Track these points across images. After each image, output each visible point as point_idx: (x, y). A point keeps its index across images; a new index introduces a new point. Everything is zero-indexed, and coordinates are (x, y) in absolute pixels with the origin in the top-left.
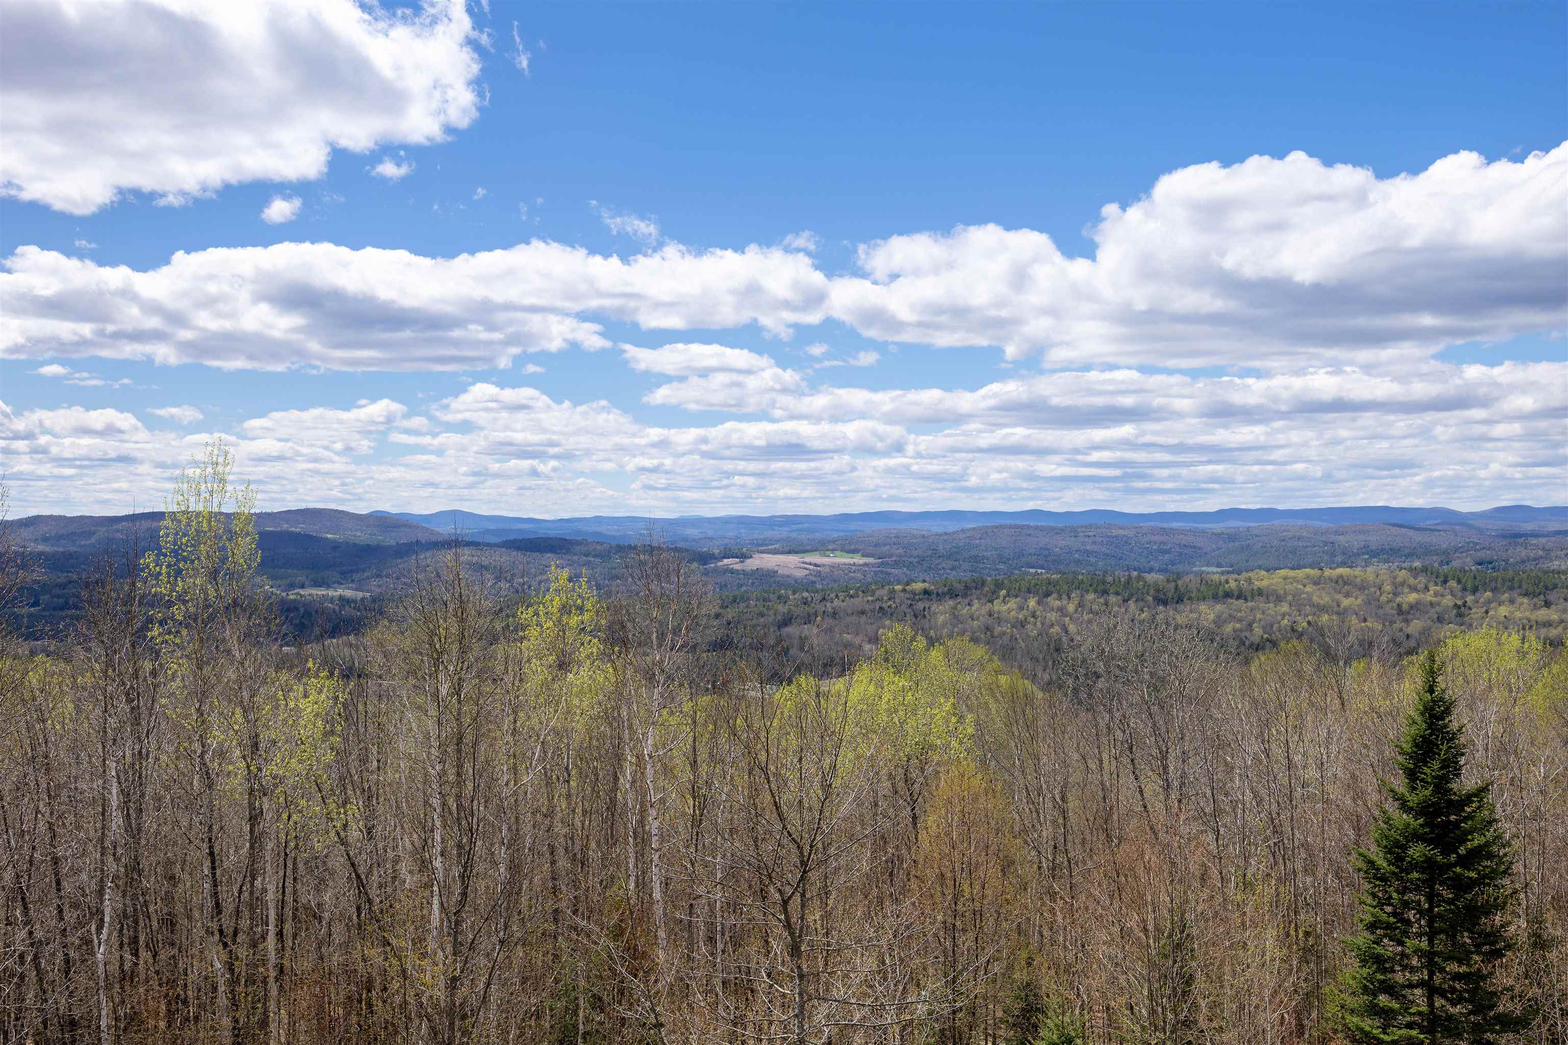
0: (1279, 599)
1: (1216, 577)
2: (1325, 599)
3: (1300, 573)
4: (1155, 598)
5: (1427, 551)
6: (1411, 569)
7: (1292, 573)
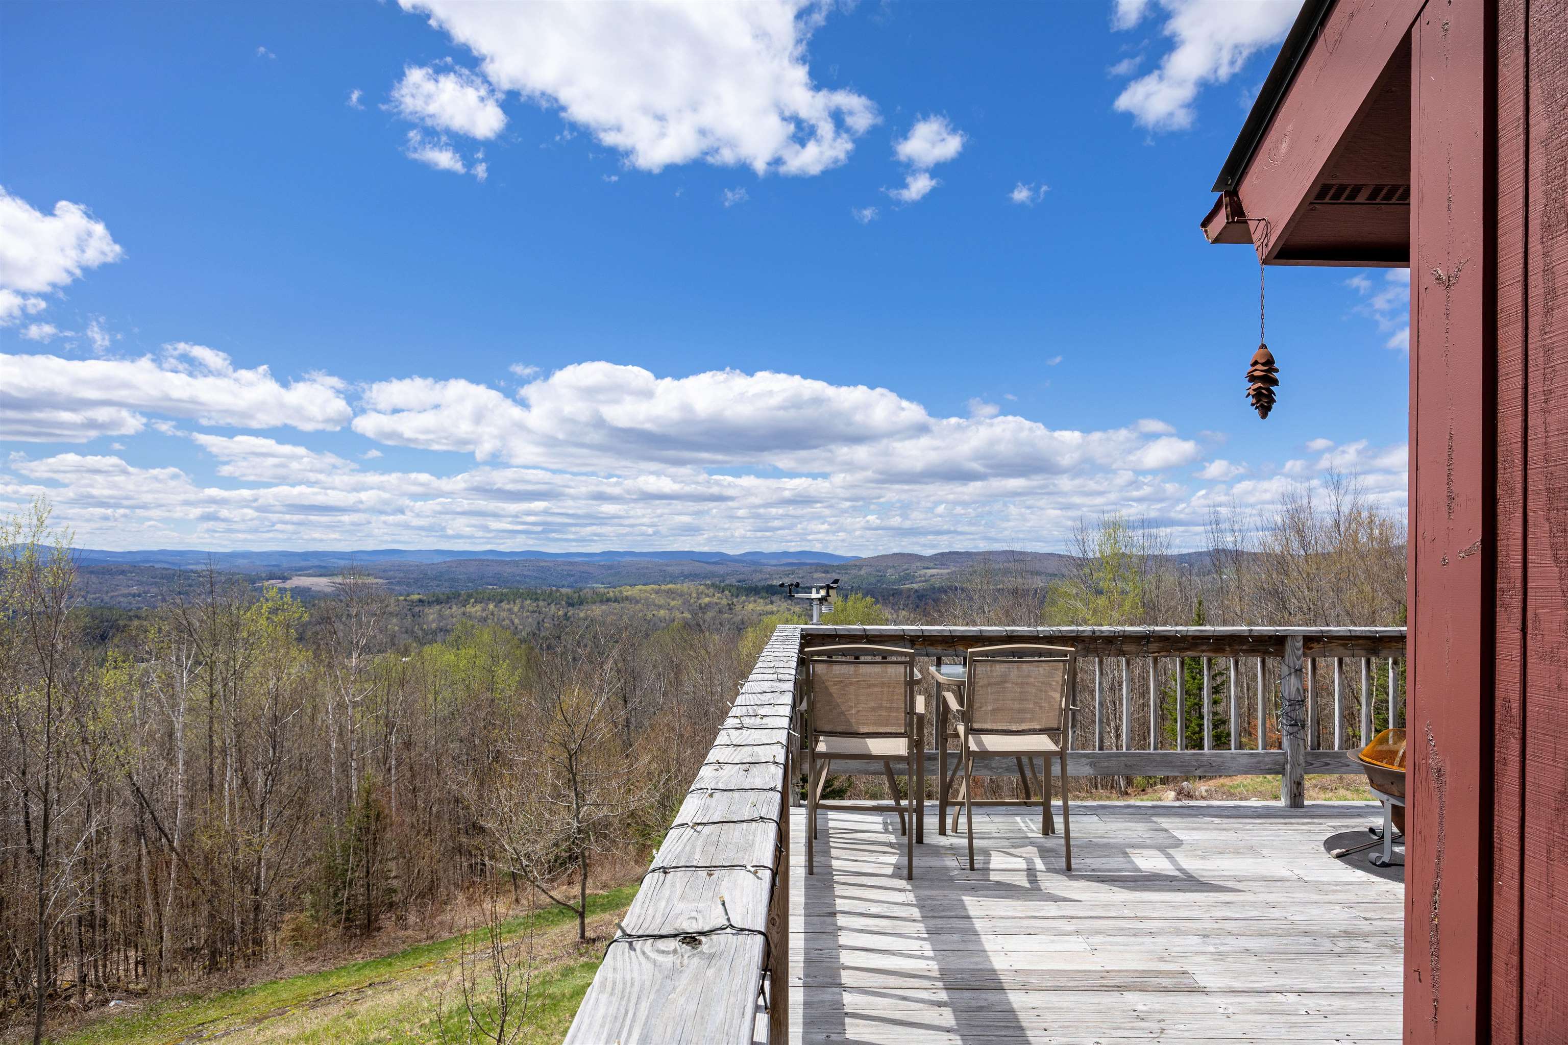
1: (604, 590)
2: (661, 601)
3: (649, 588)
4: (567, 603)
6: (705, 585)
7: (644, 588)
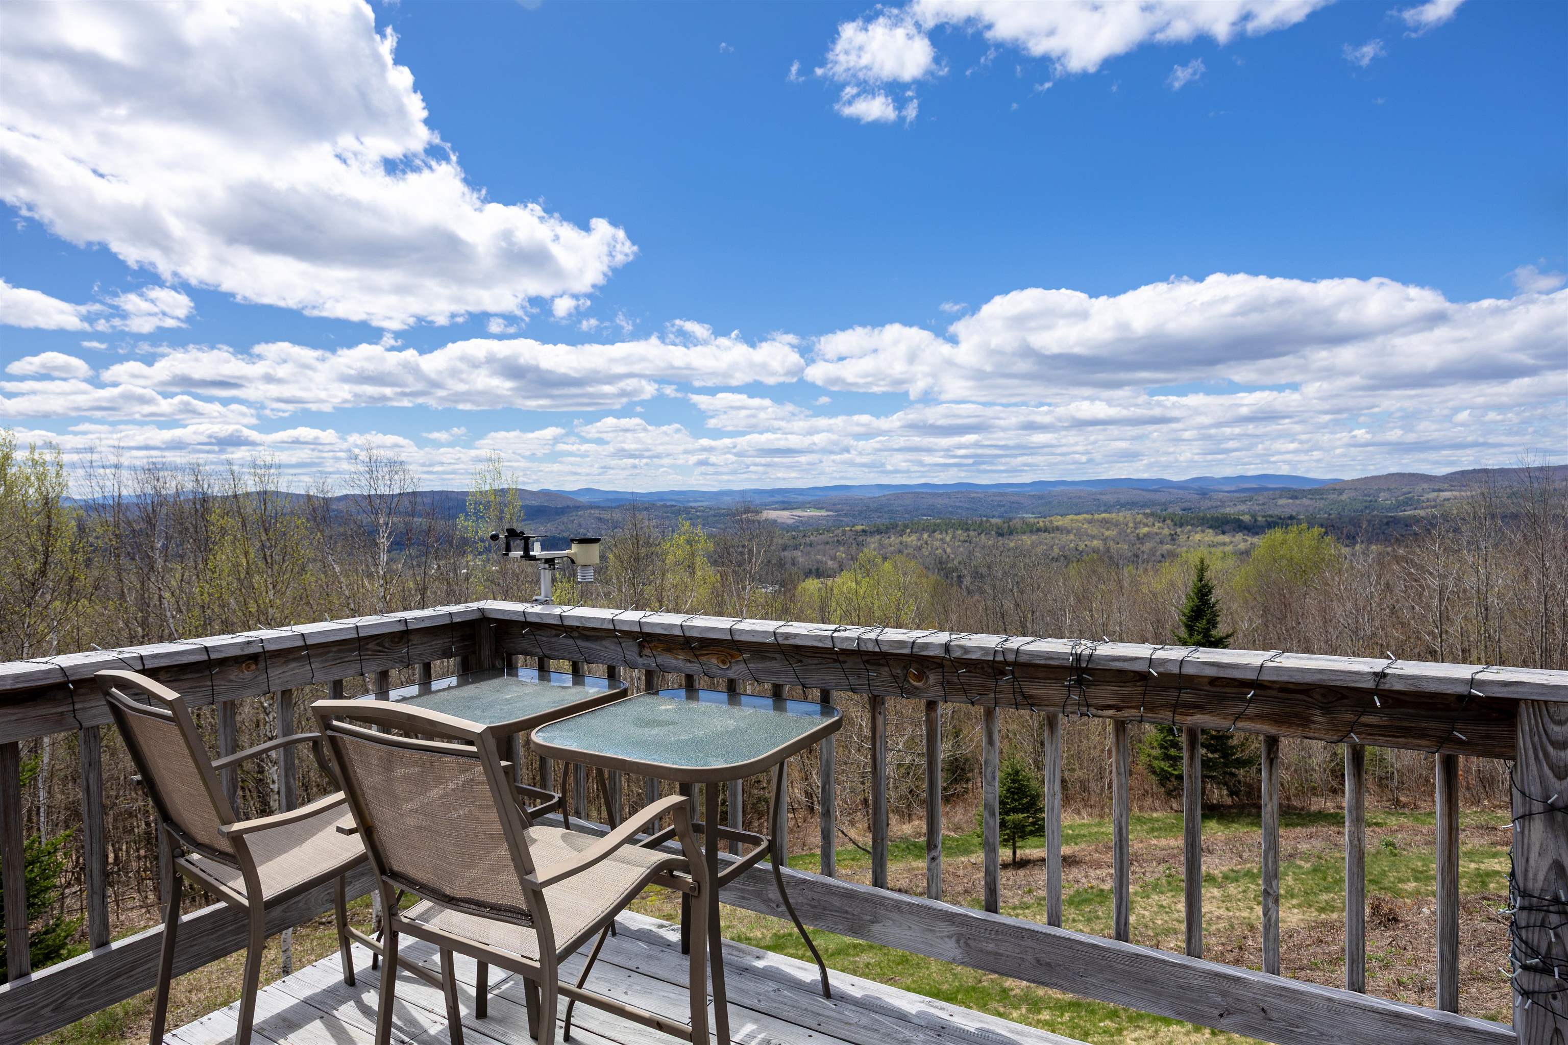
0: (1069, 532)
1: (1032, 520)
2: (1094, 531)
3: (1081, 517)
4: (997, 533)
5: (1153, 503)
6: (1144, 514)
7: (1075, 517)
